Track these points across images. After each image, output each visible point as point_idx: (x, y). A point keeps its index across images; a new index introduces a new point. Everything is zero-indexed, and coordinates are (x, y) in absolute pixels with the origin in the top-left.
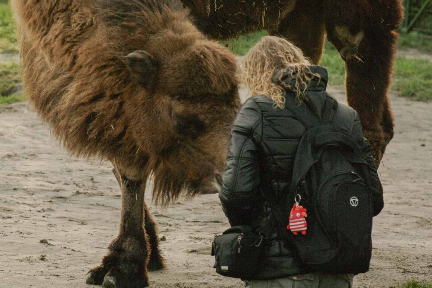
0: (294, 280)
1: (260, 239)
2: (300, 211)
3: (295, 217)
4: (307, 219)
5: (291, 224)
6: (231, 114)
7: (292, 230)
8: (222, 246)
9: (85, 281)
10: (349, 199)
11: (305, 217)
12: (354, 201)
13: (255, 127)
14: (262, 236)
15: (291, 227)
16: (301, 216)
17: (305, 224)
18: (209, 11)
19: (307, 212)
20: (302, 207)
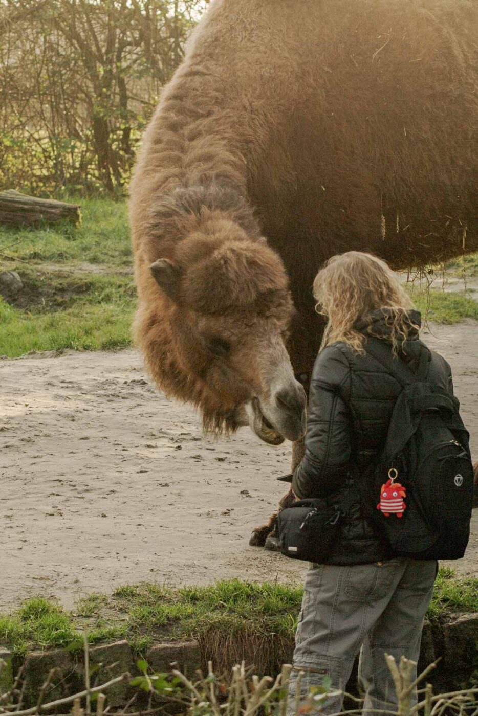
0: (378, 567)
1: (336, 516)
2: (397, 490)
3: (390, 497)
4: (405, 500)
5: (382, 504)
6: (266, 328)
7: (383, 511)
8: (289, 522)
9: (249, 542)
10: (454, 478)
11: (403, 497)
12: (459, 479)
13: (343, 382)
14: (339, 513)
15: (382, 508)
16: (398, 497)
17: (402, 505)
18: (384, 233)
19: (406, 492)
20: (399, 485)
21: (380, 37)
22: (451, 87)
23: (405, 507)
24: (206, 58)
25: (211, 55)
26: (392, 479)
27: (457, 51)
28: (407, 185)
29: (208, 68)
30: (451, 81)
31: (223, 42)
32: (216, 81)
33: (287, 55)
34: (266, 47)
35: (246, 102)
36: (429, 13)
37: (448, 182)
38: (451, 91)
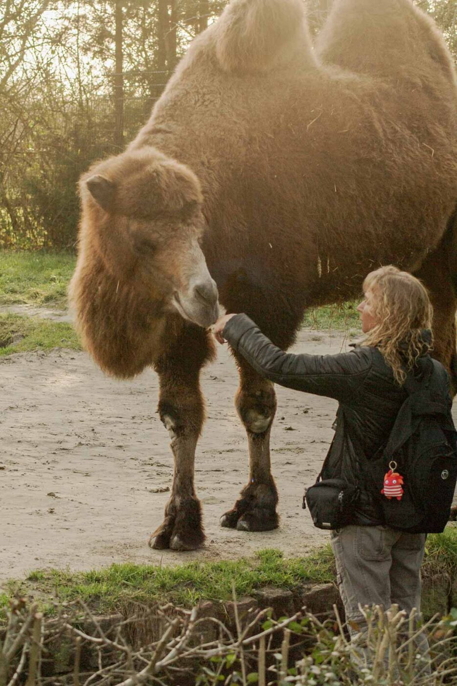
2: (396, 478)
3: (391, 484)
4: (403, 486)
5: (385, 489)
7: (386, 495)
10: (441, 472)
11: (401, 484)
15: (385, 492)
16: (397, 484)
17: (401, 491)
18: (320, 272)
19: (403, 480)
20: (397, 474)
21: (313, 111)
22: (374, 154)
23: (402, 492)
24: (168, 118)
25: (172, 116)
26: (393, 470)
27: (377, 125)
28: (337, 233)
29: (169, 127)
30: (373, 149)
31: (181, 105)
32: (176, 139)
33: (235, 120)
34: (217, 112)
35: (204, 158)
36: (353, 93)
37: (373, 232)
38: (374, 157)
